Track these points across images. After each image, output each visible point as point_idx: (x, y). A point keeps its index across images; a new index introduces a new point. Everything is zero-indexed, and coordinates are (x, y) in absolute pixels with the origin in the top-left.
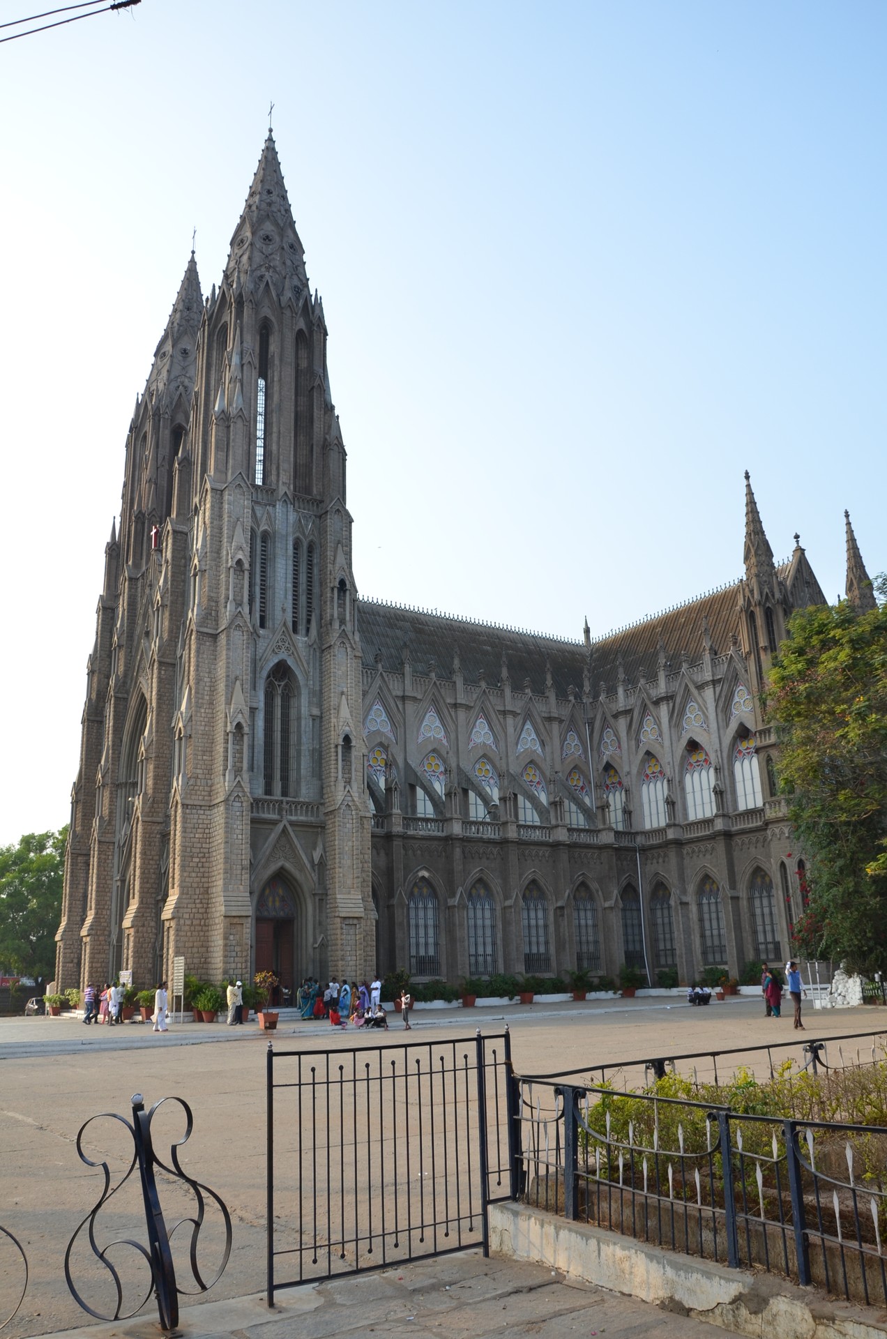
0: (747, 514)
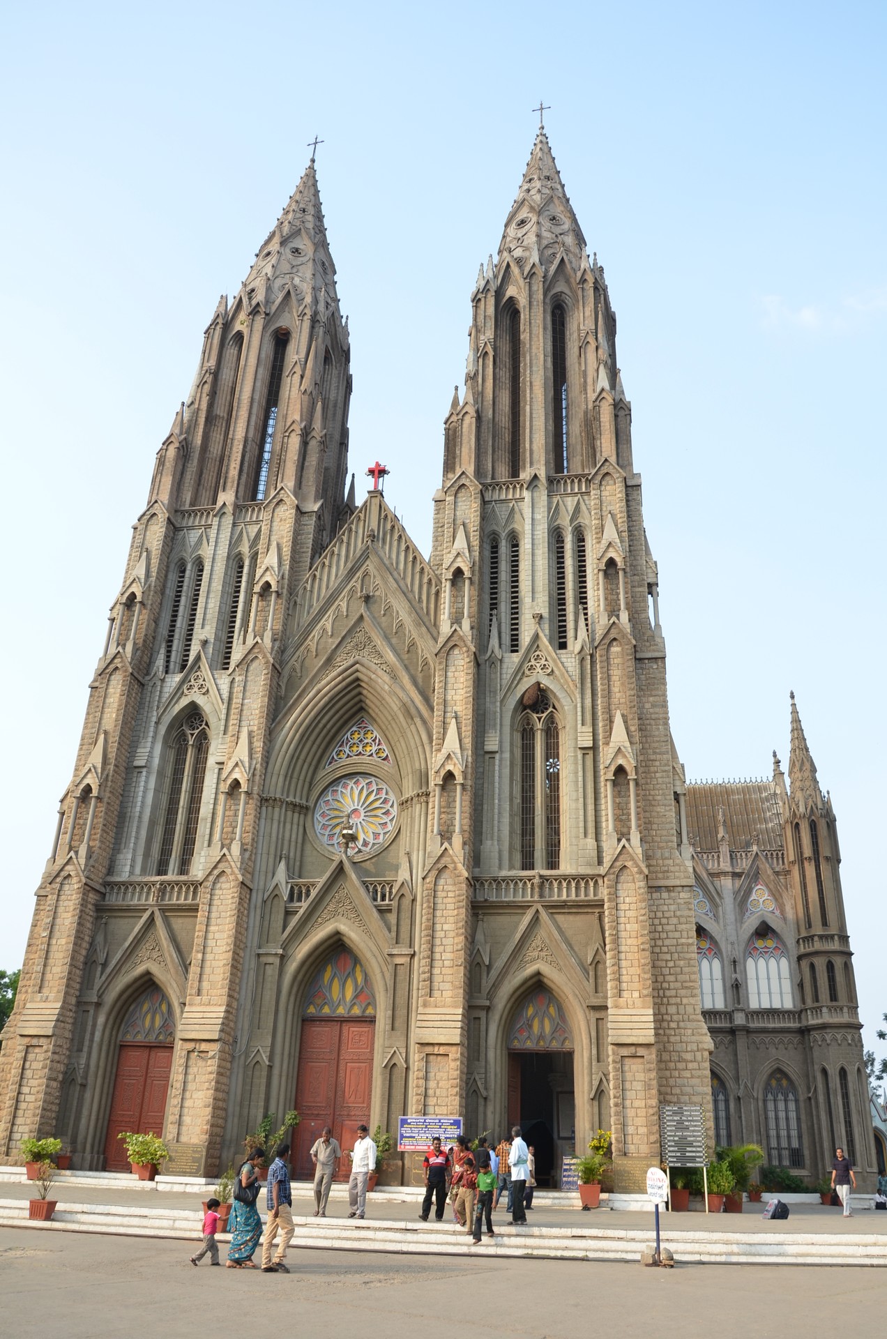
0: (792, 731)
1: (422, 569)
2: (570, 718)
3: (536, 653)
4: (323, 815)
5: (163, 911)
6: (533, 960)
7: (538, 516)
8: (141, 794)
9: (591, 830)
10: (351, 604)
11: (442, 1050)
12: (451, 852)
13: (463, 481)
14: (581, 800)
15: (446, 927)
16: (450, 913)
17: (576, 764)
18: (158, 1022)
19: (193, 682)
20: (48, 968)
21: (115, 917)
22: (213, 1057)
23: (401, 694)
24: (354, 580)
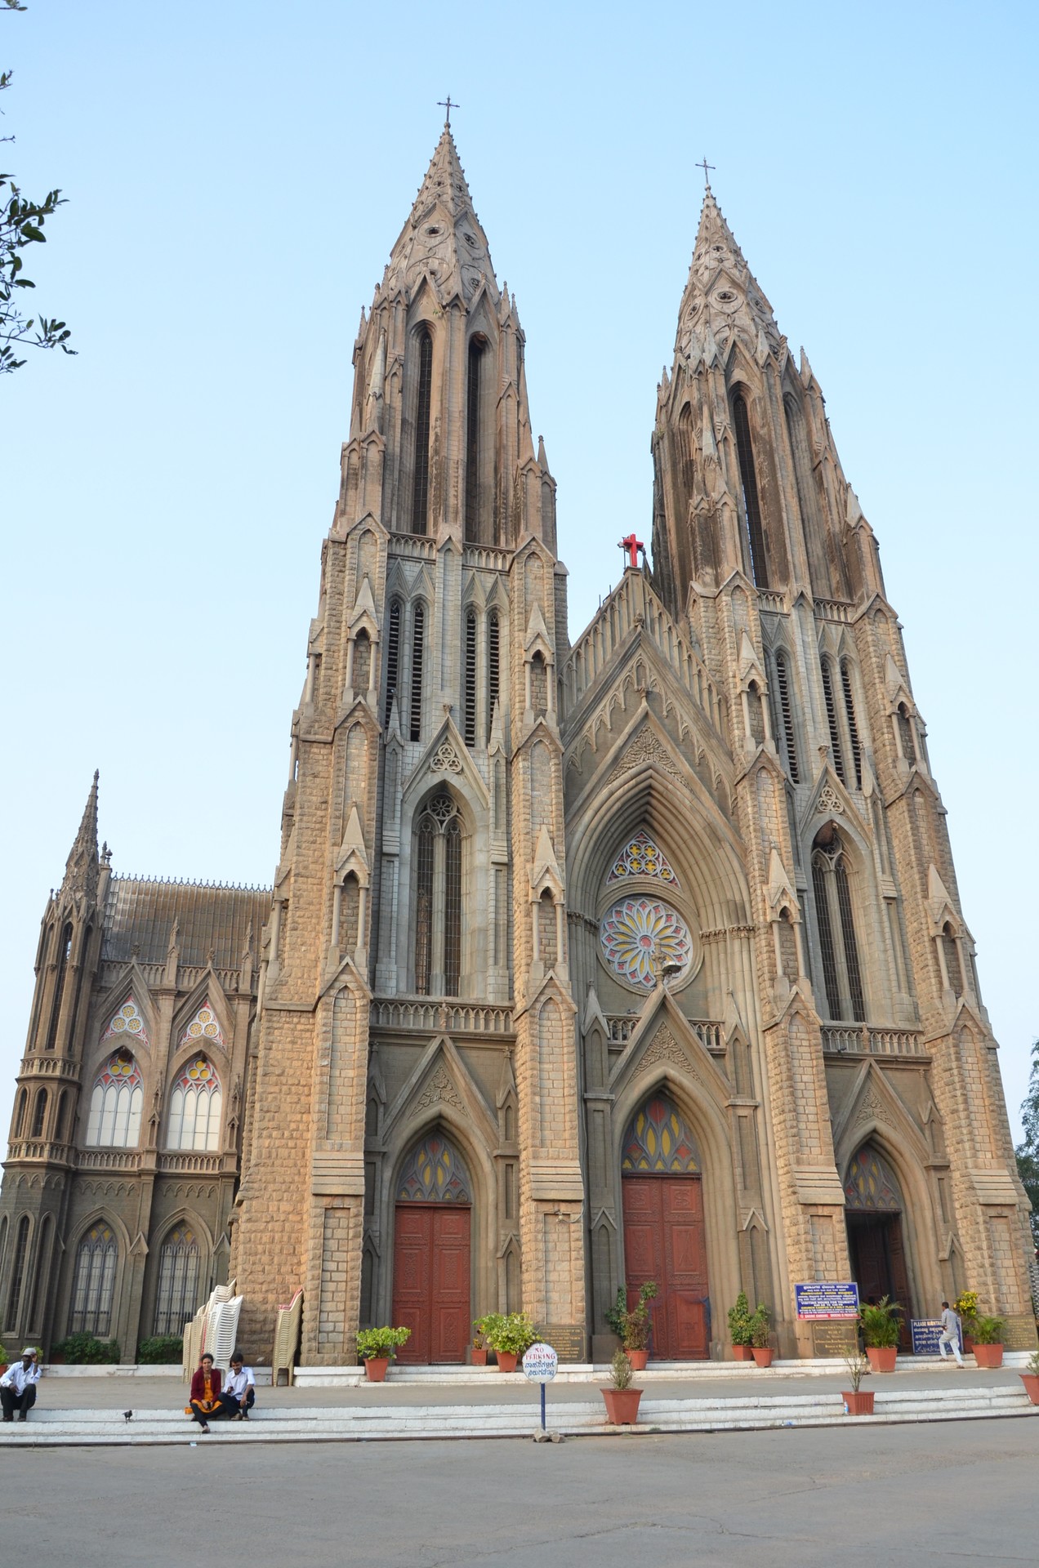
1: (700, 671)
2: (868, 862)
3: (827, 789)
4: (610, 939)
5: (454, 1040)
6: (869, 1117)
7: (806, 639)
8: (396, 889)
9: (904, 984)
10: (628, 697)
11: (826, 1211)
12: (803, 997)
13: (738, 582)
14: (890, 952)
15: (805, 1078)
16: (809, 1063)
17: (879, 911)
18: (442, 1178)
19: (441, 756)
20: (334, 1107)
21: (389, 1044)
22: (578, 1221)
23: (705, 813)
24: (628, 668)
